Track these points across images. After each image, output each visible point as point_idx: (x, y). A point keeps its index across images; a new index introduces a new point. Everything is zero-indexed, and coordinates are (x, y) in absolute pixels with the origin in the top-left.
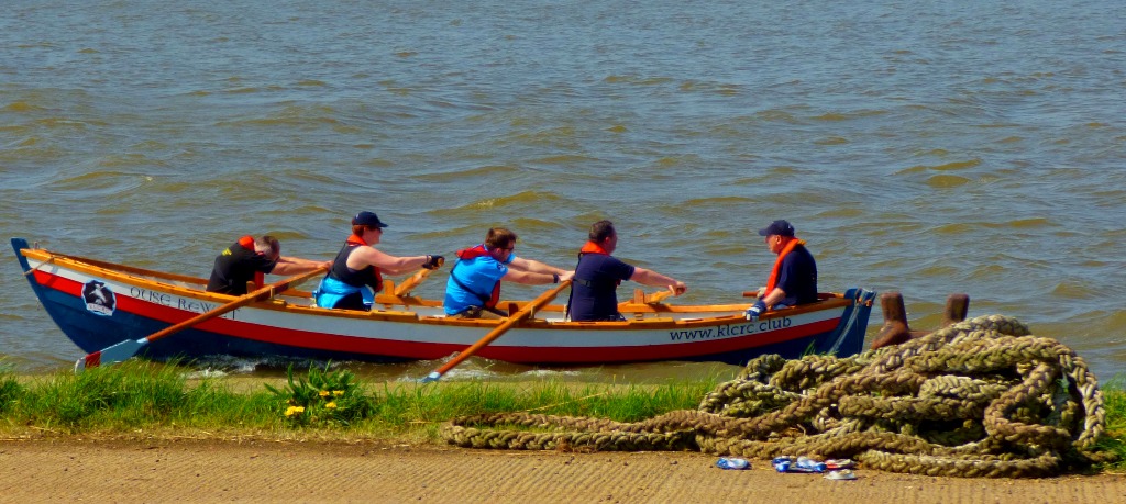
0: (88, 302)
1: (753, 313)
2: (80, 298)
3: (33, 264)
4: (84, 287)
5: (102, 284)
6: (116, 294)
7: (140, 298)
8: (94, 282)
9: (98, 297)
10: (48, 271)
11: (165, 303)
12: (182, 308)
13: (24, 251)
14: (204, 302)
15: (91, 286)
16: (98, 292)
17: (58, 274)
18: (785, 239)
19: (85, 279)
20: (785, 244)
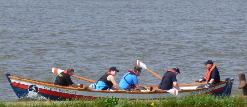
0: (29, 91)
1: (208, 86)
2: (28, 90)
3: (12, 81)
4: (29, 87)
5: (35, 86)
6: (39, 88)
7: (47, 89)
8: (33, 85)
9: (33, 89)
10: (18, 83)
11: (55, 90)
12: (60, 92)
13: (9, 77)
14: (67, 90)
15: (31, 86)
16: (33, 88)
17: (20, 83)
18: (212, 65)
19: (29, 84)
20: (212, 66)
